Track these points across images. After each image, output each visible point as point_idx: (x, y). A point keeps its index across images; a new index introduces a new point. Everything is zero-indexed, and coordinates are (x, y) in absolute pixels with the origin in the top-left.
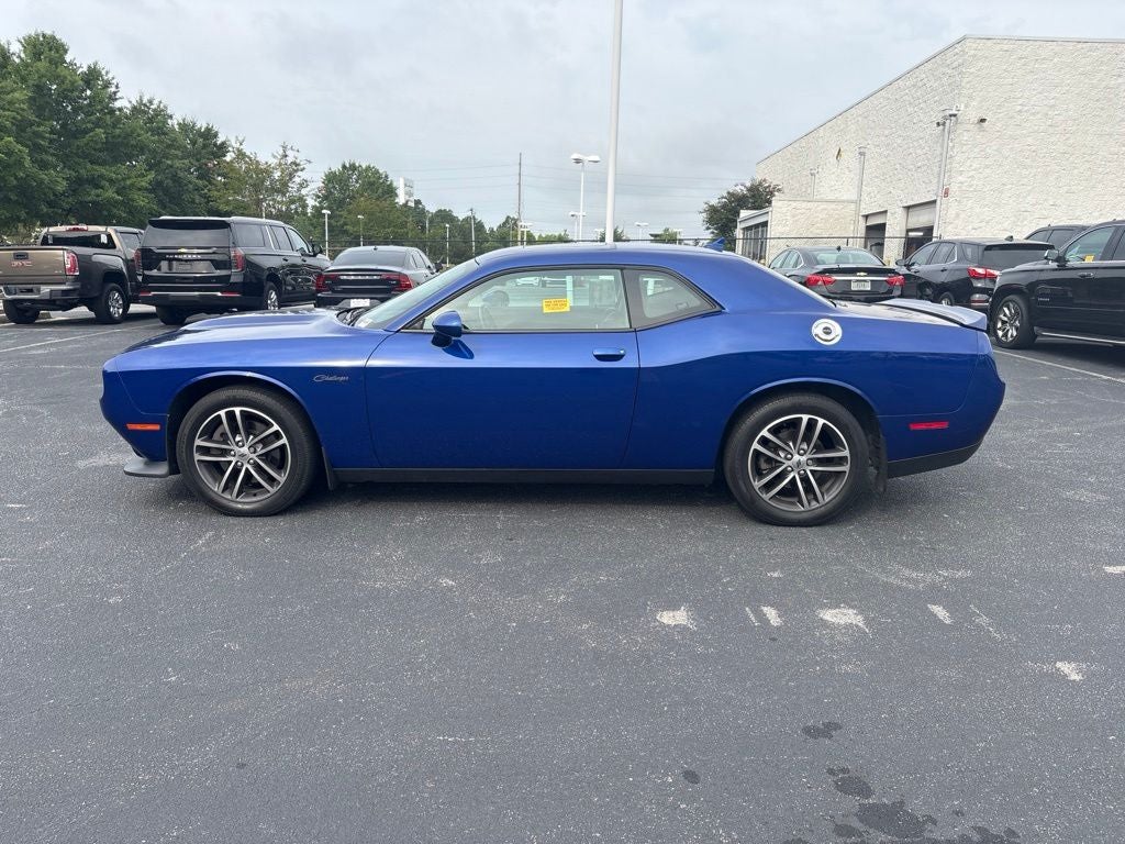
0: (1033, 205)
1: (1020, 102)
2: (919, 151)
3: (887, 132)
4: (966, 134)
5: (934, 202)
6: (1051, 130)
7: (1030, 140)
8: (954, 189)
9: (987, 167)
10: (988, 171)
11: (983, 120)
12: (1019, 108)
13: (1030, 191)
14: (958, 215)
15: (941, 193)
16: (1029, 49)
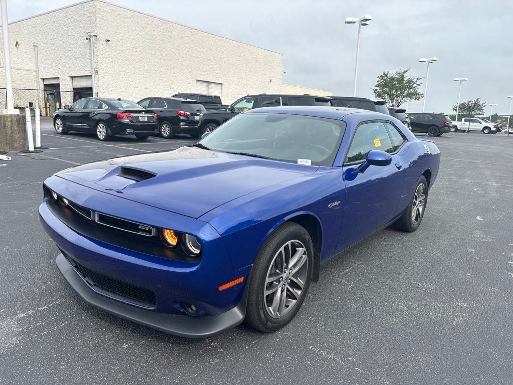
0: (132, 81)
1: (121, 35)
2: (75, 50)
3: (51, 37)
4: (101, 45)
5: (91, 76)
6: (134, 50)
7: (127, 53)
8: (100, 71)
9: (112, 62)
10: (113, 64)
11: (108, 41)
12: (121, 38)
13: (130, 75)
14: (103, 83)
15: (94, 72)
16: (121, 11)
